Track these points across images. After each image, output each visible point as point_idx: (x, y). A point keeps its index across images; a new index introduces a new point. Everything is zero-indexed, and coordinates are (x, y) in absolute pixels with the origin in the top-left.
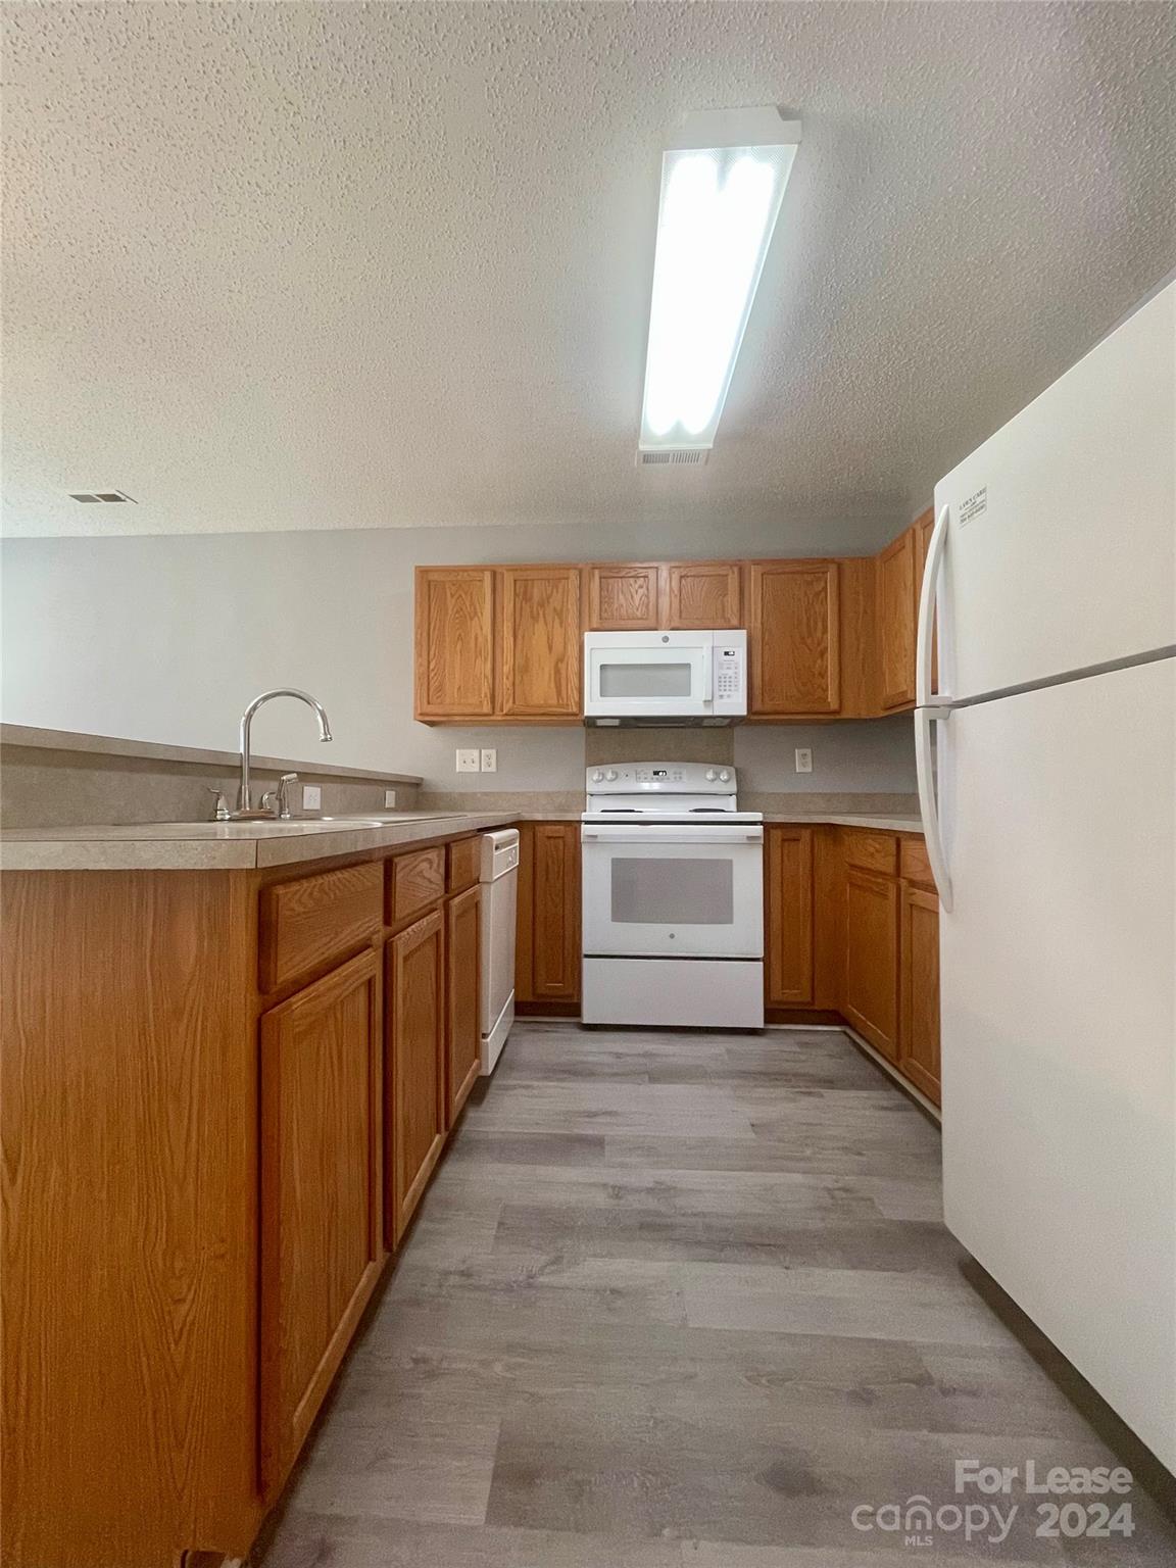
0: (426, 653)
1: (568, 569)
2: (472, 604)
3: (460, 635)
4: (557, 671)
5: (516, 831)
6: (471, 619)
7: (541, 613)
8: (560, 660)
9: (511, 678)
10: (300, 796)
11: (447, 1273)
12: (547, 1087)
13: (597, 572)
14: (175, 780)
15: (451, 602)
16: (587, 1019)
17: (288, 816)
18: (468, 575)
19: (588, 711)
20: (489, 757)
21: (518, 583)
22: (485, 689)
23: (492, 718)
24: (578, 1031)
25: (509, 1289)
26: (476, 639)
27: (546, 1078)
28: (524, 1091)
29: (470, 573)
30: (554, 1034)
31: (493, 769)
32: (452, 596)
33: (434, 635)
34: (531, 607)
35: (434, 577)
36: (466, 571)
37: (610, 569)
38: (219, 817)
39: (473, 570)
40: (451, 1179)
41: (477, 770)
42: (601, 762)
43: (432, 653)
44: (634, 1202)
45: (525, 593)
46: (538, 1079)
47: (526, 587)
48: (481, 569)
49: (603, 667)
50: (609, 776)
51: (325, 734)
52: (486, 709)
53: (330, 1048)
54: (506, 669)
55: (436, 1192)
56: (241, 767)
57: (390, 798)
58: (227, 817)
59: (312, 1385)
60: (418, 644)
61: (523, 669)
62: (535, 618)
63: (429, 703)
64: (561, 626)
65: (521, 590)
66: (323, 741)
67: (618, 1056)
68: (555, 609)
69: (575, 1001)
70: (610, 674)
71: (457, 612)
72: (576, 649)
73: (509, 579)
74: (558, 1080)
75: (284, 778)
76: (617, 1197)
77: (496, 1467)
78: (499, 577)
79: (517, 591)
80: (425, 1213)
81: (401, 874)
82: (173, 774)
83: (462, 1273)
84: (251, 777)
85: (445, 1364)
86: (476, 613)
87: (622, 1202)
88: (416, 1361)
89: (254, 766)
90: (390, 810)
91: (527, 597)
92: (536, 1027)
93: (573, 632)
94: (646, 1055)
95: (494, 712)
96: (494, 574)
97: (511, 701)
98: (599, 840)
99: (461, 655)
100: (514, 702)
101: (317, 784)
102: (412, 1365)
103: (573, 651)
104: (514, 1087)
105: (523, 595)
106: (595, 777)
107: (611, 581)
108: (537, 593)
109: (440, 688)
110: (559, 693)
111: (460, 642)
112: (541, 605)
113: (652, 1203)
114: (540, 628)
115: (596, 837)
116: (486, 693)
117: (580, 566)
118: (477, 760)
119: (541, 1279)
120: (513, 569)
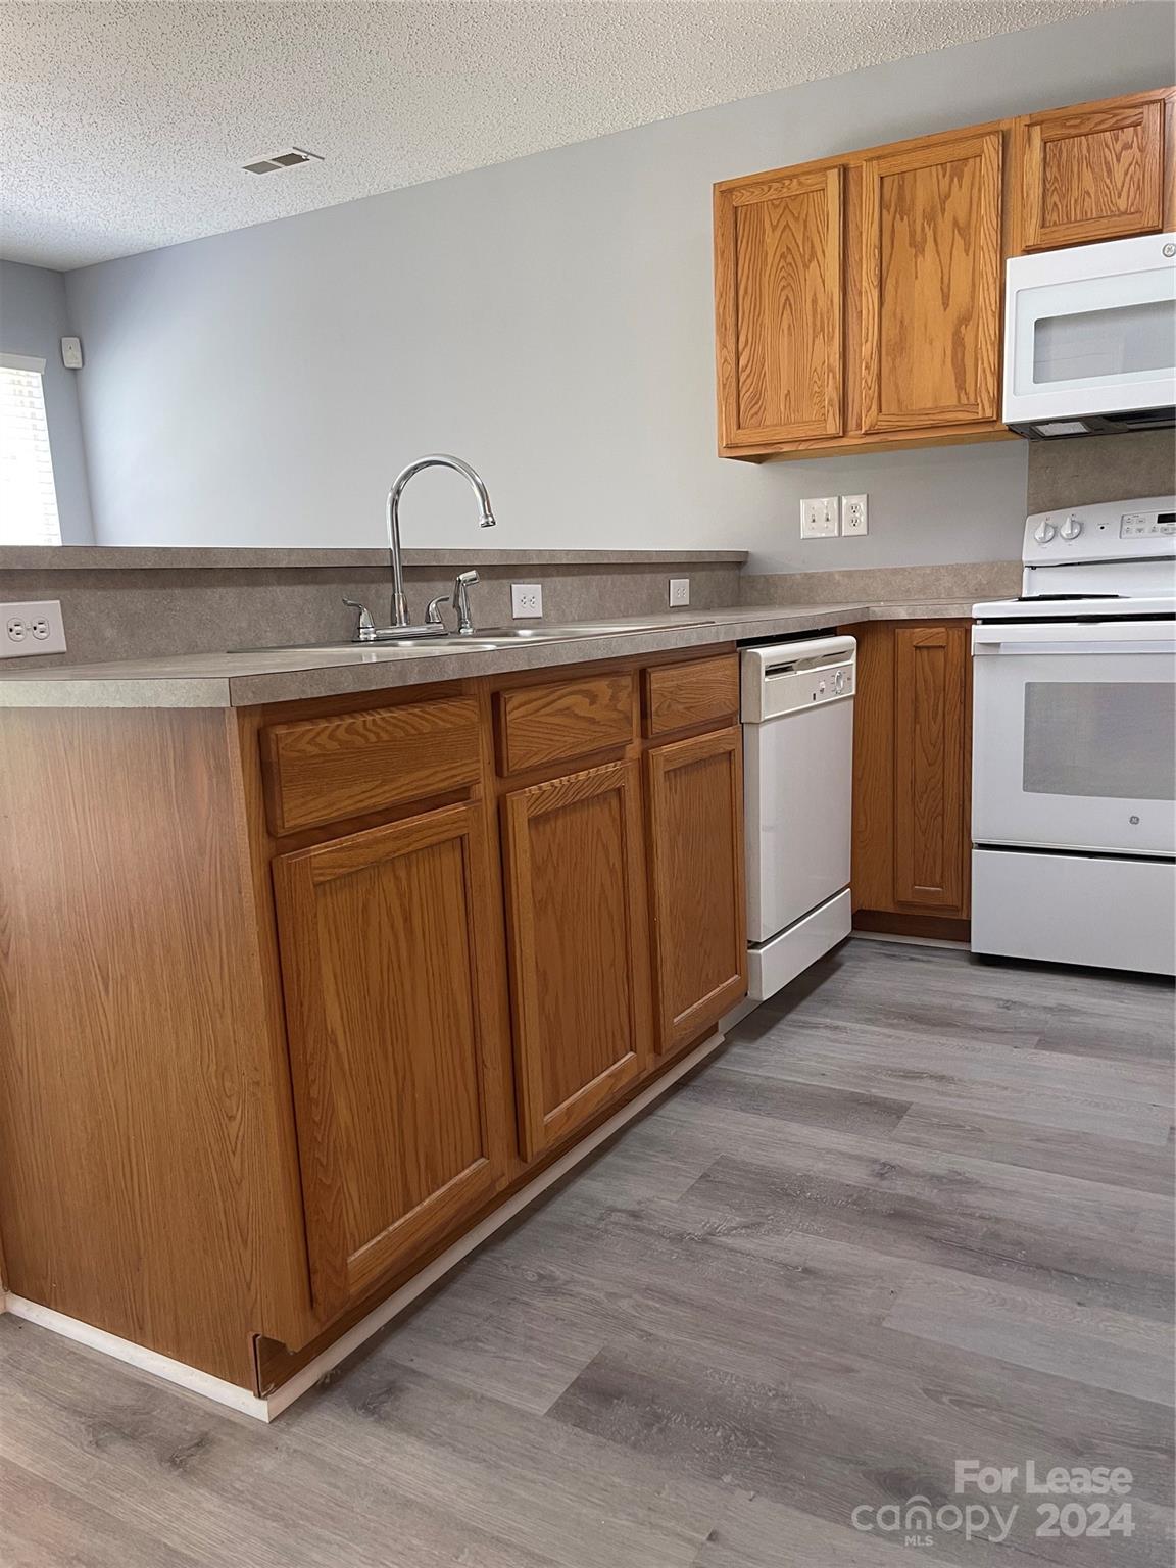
0: (734, 340)
1: (982, 135)
2: (807, 238)
3: (787, 299)
4: (958, 342)
5: (851, 640)
6: (806, 267)
7: (930, 233)
8: (965, 319)
9: (874, 367)
10: (507, 600)
11: (612, 1209)
12: (863, 1032)
13: (1037, 131)
14: (311, 591)
15: (771, 240)
16: (977, 947)
17: (470, 630)
18: (800, 183)
19: (1014, 412)
20: (854, 509)
21: (887, 181)
22: (831, 392)
23: (845, 442)
24: (965, 964)
25: (679, 1238)
26: (814, 301)
27: (868, 1021)
28: (828, 1033)
29: (803, 179)
30: (921, 964)
31: (861, 529)
32: (774, 228)
33: (746, 305)
34: (913, 223)
35: (741, 199)
36: (795, 176)
37: (1062, 121)
38: (362, 637)
39: (804, 173)
40: (671, 1118)
41: (836, 533)
42: (1057, 505)
43: (742, 339)
44: (901, 1187)
45: (901, 198)
46: (858, 1021)
47: (901, 187)
48: (820, 168)
49: (1040, 324)
50: (1065, 530)
51: (487, 516)
52: (832, 427)
53: (389, 910)
54: (866, 350)
55: (646, 1128)
56: (392, 567)
57: (679, 590)
58: (373, 636)
59: (379, 1238)
60: (721, 326)
61: (894, 347)
62: (918, 247)
63: (739, 427)
64: (967, 252)
65: (891, 194)
66: (483, 526)
67: (1008, 1005)
68: (956, 223)
69: (964, 917)
70: (1055, 333)
71: (783, 256)
72: (994, 295)
73: (869, 177)
74: (892, 1026)
75: (461, 577)
76: (882, 1176)
77: (578, 1378)
78: (852, 175)
79: (887, 196)
80: (621, 1147)
81: (516, 714)
82: (307, 583)
83: (635, 1215)
84: (405, 579)
85: (570, 1287)
86: (813, 255)
87: (885, 1183)
88: (541, 1277)
89: (406, 564)
90: (679, 609)
91: (903, 208)
92: (895, 950)
93: (988, 259)
94: (1060, 1010)
95: (845, 432)
96: (845, 171)
97: (874, 407)
98: (1002, 652)
99: (790, 334)
100: (880, 411)
101: (535, 580)
102: (536, 1278)
103: (987, 298)
104: (816, 1026)
105: (895, 203)
106: (1040, 534)
107: (1064, 145)
108: (923, 192)
109: (757, 398)
110: (961, 386)
111: (787, 312)
112: (930, 217)
113: (929, 1194)
114: (928, 263)
115: (998, 645)
116: (830, 400)
117: (1004, 126)
118: (834, 515)
119: (723, 1239)
120: (878, 156)
